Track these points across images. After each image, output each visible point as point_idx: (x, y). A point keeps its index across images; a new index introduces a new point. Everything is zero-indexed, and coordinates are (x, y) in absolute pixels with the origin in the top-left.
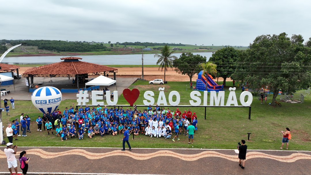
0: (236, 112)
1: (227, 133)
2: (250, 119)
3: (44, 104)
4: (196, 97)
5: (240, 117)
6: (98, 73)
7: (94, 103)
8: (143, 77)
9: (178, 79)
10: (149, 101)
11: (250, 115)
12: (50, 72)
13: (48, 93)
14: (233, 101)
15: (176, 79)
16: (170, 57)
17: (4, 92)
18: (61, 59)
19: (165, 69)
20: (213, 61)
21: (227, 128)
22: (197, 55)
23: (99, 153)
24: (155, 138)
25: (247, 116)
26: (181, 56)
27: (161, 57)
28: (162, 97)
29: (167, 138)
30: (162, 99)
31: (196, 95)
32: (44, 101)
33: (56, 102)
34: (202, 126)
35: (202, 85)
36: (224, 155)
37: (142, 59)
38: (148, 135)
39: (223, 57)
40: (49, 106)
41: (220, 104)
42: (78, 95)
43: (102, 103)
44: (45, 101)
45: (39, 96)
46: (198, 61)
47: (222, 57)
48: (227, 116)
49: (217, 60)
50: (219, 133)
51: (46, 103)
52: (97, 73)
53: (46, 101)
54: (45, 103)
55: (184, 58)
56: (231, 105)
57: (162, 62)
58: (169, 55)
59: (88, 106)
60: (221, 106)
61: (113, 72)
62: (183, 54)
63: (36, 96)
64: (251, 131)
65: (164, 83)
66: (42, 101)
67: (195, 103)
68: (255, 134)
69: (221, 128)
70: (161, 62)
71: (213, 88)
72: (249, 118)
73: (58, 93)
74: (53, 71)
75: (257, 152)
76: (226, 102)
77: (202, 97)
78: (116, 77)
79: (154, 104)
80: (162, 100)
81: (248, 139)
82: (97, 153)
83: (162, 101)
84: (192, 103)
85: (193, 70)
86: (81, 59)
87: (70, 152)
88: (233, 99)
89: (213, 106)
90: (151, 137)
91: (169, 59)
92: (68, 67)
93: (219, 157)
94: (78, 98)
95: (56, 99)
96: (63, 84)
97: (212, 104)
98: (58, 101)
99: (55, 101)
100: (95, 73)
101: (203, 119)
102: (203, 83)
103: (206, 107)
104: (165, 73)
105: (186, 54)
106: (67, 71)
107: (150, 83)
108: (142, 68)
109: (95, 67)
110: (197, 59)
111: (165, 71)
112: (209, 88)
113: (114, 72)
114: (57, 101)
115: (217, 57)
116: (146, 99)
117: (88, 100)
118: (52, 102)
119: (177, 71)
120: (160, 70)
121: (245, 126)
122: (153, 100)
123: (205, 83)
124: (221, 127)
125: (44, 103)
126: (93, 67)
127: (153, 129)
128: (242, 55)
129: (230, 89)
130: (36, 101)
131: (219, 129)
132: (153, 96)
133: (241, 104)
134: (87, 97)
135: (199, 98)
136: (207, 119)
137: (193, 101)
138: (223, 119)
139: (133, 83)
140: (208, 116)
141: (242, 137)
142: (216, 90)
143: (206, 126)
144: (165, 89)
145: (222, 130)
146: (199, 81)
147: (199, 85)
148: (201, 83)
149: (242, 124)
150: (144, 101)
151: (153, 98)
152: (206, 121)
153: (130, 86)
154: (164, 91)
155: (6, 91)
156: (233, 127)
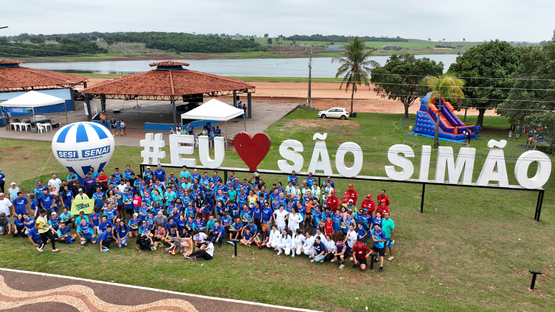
0: (502, 196)
1: (472, 259)
2: (538, 220)
4: (401, 158)
5: (512, 212)
6: (216, 93)
7: (176, 161)
8: (309, 102)
9: (381, 108)
11: (538, 211)
12: (126, 89)
14: (495, 173)
15: (377, 108)
16: (365, 63)
18: (151, 66)
19: (353, 88)
20: (457, 71)
21: (475, 243)
22: (424, 59)
23: (121, 304)
24: (287, 259)
25: (529, 209)
26: (388, 61)
27: (345, 63)
28: (320, 155)
29: (315, 262)
31: (401, 154)
32: (73, 152)
33: (98, 154)
34: (410, 230)
35: (428, 124)
37: (310, 67)
38: (272, 249)
39: (481, 63)
40: (86, 163)
41: (461, 179)
42: (142, 143)
46: (425, 71)
47: (479, 64)
48: (479, 206)
49: (466, 70)
50: (452, 256)
51: (77, 157)
52: (213, 93)
53: (76, 152)
55: (394, 66)
56: (491, 182)
57: (348, 74)
58: (364, 58)
59: (162, 166)
60: (464, 184)
61: (246, 91)
62: (394, 58)
63: (59, 141)
64: (539, 259)
65: (350, 116)
66: (68, 152)
67: (398, 173)
68: (550, 271)
69: (457, 243)
70: (345, 74)
71: (452, 133)
72: (537, 217)
73: (102, 136)
74: (131, 87)
76: (476, 176)
77: (416, 162)
78: (252, 101)
80: (320, 163)
81: (532, 287)
82: (115, 303)
84: (391, 174)
85: (413, 90)
86: (188, 65)
87: (56, 293)
88: (495, 169)
89: (443, 183)
90: (278, 254)
91: (362, 67)
92: (160, 80)
95: (98, 150)
96: (157, 112)
97: (440, 178)
98: (104, 153)
99: (95, 153)
100: (210, 94)
101: (417, 210)
102: (431, 121)
103: (424, 184)
104: (352, 96)
105: (401, 57)
106: (156, 88)
107: (320, 115)
108: (308, 84)
109: (211, 81)
110: (423, 68)
111: (353, 92)
112: (444, 131)
113: (249, 91)
114: (100, 153)
115: (467, 62)
117: (162, 155)
118: (90, 156)
119: (378, 93)
120: (342, 88)
121: (523, 241)
122: (299, 161)
123: (435, 120)
124: (458, 238)
125: (73, 157)
126: (208, 81)
127: (283, 236)
128: (529, 59)
129: (492, 143)
130: (58, 152)
131: (452, 243)
132: (300, 153)
133: (517, 183)
134: (162, 147)
135: (410, 163)
136: (425, 212)
137: (393, 167)
138: (466, 216)
139: (286, 115)
140: (431, 202)
141: (514, 276)
142: (459, 135)
143: (419, 232)
144: (327, 136)
145: (459, 247)
146: (423, 115)
147: (421, 124)
148: (426, 120)
149: (514, 234)
150: (279, 161)
151: (301, 157)
152: (424, 216)
153: (279, 121)
154: (326, 141)
155: (49, 124)
156: (491, 240)
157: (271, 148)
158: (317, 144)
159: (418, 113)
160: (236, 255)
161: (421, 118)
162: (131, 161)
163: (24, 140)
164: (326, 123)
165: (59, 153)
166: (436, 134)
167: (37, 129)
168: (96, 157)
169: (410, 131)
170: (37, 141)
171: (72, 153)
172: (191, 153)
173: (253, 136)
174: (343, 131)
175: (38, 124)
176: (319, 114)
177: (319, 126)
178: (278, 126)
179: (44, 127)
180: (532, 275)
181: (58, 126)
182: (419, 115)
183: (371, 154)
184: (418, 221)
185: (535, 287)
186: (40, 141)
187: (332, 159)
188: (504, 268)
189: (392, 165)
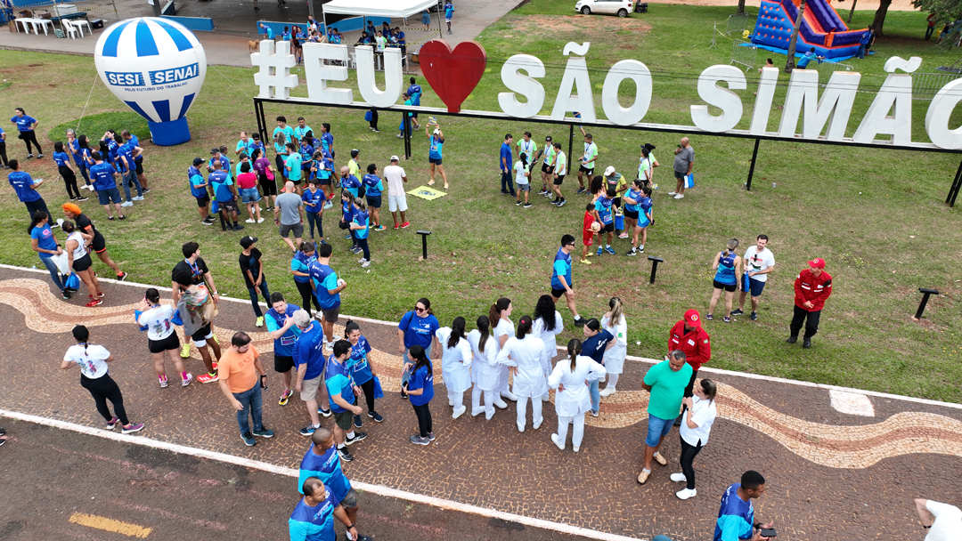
0: (895, 162)
2: (952, 205)
3: (135, 87)
4: (722, 91)
5: (909, 190)
7: (317, 94)
10: (521, 98)
11: (955, 189)
13: (146, 46)
14: (890, 121)
17: (80, 23)
21: (834, 243)
23: (241, 329)
25: (939, 185)
28: (574, 84)
30: (574, 91)
31: (723, 84)
32: (133, 74)
33: (179, 80)
34: (725, 219)
35: (778, 26)
36: (770, 413)
41: (825, 130)
42: (255, 58)
43: (343, 96)
44: (137, 76)
45: (114, 55)
48: (850, 180)
51: (142, 83)
53: (140, 74)
54: (137, 83)
56: (878, 136)
59: (293, 102)
60: (829, 140)
63: (105, 53)
64: (941, 269)
65: (636, 11)
66: (125, 74)
67: (713, 118)
68: (955, 289)
69: (802, 242)
71: (822, 44)
72: (951, 200)
73: (183, 45)
75: (947, 419)
76: (853, 126)
77: (748, 98)
79: (541, 112)
80: (574, 99)
81: (919, 315)
82: (230, 328)
83: (576, 102)
84: (701, 120)
88: (892, 113)
89: (792, 137)
93: (741, 420)
94: (257, 69)
97: (787, 129)
98: (189, 77)
99: (173, 76)
101: (740, 185)
102: (786, 20)
103: (758, 138)
107: (580, 8)
112: (808, 41)
114: (181, 77)
116: (508, 90)
117: (292, 81)
118: (164, 82)
121: (918, 240)
122: (536, 94)
123: (794, 17)
124: (806, 233)
125: (135, 85)
129: (894, 62)
130: (108, 73)
131: (794, 242)
132: (539, 80)
133: (928, 140)
134: (290, 66)
135: (737, 100)
136: (754, 188)
137: (705, 108)
138: (825, 195)
139: (516, 8)
140: (767, 172)
141: (892, 296)
142: (834, 49)
143: (739, 223)
144: (590, 49)
145: (806, 249)
146: (771, 9)
147: (767, 27)
148: (775, 20)
149: (905, 229)
150: (501, 95)
151: (540, 87)
152: (751, 196)
153: (503, 19)
154: (587, 58)
155: (85, 22)
156: (862, 238)
157: (487, 70)
158: (571, 62)
159: (762, 5)
160: (425, 257)
161: (767, 16)
162: (238, 93)
163: (45, 51)
164: (589, 24)
165: (111, 75)
166: (791, 47)
167: (65, 31)
168: (176, 83)
169: (745, 40)
170: (67, 53)
171: (132, 76)
172: (343, 79)
173: (453, 48)
174: (620, 40)
175: (65, 21)
176: (577, 6)
177: (577, 29)
178: (501, 29)
179: (76, 26)
180: (922, 295)
181: (102, 27)
182: (765, 8)
183: (668, 83)
184: (740, 205)
185: (923, 315)
186: (73, 54)
187: (597, 91)
188: (877, 284)
189: (705, 103)
